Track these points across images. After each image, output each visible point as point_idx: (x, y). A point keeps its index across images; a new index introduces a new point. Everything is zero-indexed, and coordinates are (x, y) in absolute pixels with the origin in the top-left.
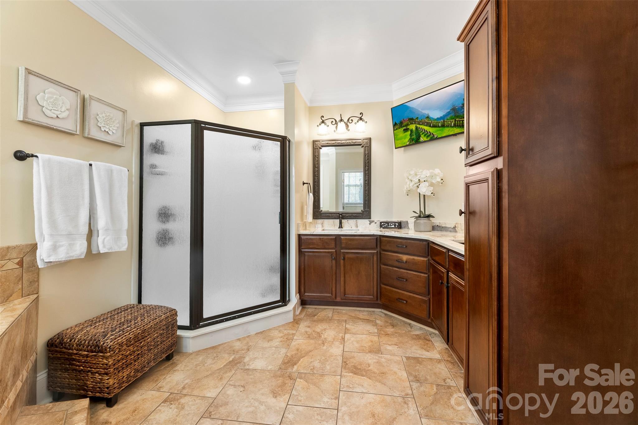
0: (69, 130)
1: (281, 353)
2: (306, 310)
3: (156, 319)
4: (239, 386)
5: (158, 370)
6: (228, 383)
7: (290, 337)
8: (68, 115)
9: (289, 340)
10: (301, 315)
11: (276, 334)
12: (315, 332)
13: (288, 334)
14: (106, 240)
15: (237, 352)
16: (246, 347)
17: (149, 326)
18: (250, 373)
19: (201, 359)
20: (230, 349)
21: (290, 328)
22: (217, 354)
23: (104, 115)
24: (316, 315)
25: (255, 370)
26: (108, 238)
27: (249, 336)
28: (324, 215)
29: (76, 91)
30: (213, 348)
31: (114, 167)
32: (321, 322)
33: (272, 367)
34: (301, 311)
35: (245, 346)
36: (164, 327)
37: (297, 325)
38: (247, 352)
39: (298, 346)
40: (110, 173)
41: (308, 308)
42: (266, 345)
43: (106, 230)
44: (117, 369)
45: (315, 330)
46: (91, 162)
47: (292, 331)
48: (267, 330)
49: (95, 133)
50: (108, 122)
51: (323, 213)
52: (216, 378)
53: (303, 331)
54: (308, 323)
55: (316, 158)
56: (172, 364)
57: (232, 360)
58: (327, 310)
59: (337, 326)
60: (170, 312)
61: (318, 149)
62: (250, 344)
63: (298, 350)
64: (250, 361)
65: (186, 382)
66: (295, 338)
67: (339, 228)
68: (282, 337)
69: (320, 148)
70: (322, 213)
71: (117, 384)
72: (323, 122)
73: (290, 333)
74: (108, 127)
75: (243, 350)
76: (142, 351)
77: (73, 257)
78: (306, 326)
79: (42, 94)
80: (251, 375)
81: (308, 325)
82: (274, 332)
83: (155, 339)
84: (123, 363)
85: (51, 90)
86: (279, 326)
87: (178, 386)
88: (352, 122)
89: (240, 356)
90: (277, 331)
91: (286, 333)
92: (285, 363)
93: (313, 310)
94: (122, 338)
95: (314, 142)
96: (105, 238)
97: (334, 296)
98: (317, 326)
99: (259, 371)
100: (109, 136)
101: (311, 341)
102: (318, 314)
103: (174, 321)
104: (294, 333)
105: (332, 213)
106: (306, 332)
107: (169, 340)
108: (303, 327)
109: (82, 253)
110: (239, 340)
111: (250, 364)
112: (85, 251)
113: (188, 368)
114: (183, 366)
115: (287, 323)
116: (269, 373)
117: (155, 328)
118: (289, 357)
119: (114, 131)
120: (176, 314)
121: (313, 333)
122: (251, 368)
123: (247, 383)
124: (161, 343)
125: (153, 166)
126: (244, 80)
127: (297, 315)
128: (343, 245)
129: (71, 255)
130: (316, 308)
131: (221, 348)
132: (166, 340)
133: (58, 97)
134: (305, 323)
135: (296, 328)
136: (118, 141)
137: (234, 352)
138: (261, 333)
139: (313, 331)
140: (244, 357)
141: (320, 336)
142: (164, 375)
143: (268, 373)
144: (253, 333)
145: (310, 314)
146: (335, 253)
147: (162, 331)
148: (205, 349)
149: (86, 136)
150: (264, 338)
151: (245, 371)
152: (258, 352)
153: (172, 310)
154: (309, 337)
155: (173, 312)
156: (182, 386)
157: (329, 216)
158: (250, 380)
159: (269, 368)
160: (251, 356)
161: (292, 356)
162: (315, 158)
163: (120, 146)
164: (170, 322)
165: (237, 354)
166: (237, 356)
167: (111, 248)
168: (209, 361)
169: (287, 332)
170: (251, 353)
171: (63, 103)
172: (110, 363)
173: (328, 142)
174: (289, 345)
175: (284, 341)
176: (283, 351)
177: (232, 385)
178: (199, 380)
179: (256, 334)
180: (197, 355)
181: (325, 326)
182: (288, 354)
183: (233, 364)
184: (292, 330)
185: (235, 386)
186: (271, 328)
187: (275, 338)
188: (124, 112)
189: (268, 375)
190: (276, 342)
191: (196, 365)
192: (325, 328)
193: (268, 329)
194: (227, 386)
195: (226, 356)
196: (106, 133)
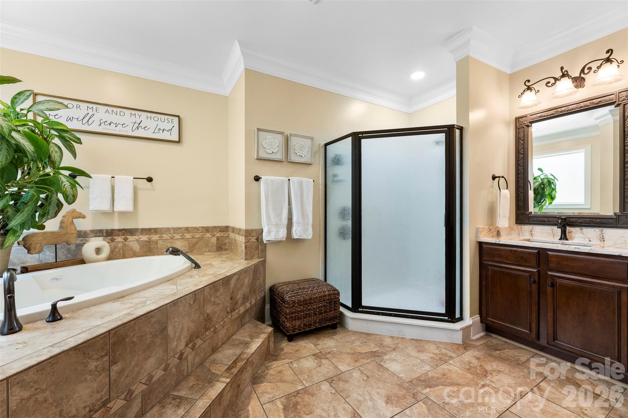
0: (279, 159)
1: (423, 369)
2: (489, 339)
3: (321, 293)
4: (365, 374)
5: (324, 332)
6: (359, 367)
7: (445, 358)
8: (278, 150)
9: (442, 360)
10: (478, 342)
11: (432, 348)
12: (483, 368)
13: (446, 355)
14: (297, 230)
15: (383, 347)
16: (393, 347)
17: (315, 296)
18: (381, 370)
19: (353, 338)
20: (379, 342)
21: (452, 350)
22: (366, 341)
23: (299, 144)
24: (499, 350)
25: (388, 370)
26: (298, 229)
27: (403, 338)
28: (535, 219)
29: (281, 133)
30: (368, 334)
31: (304, 179)
32: (500, 361)
33: (404, 376)
34: (481, 337)
35: (393, 345)
36: (328, 301)
37: (462, 350)
38: (391, 351)
39: (448, 371)
40: (301, 184)
41: (495, 338)
42: (414, 353)
43: (297, 223)
44: (292, 318)
45: (483, 365)
46: (289, 178)
47: (452, 354)
48: (425, 340)
49: (294, 158)
50: (301, 149)
51: (533, 217)
52: (353, 358)
53: (467, 359)
54: (481, 354)
55: (520, 141)
56: (334, 332)
57: (375, 351)
58: (523, 351)
59: (523, 376)
60: (333, 291)
61: (523, 128)
62: (400, 345)
63: (444, 375)
64: (388, 360)
65: (334, 349)
66: (451, 362)
67: (560, 239)
68: (435, 354)
69: (528, 126)
70: (530, 217)
71: (292, 328)
72: (529, 88)
73: (448, 355)
74: (301, 152)
75: (389, 347)
76: (309, 313)
77: (278, 239)
78: (474, 355)
79: (265, 141)
80: (380, 371)
81: (478, 356)
82: (431, 345)
83: (319, 307)
84: (296, 316)
85: (269, 137)
86: (441, 342)
87: (327, 349)
88: (589, 72)
89: (383, 351)
90: (435, 347)
91: (443, 352)
92: (420, 380)
93: (499, 343)
94: (295, 298)
95: (517, 119)
96: (296, 229)
97: (534, 335)
98: (492, 362)
99: (390, 372)
100: (302, 158)
101: (468, 374)
102: (505, 349)
103: (337, 299)
104: (453, 357)
105: (548, 217)
106: (470, 363)
107: (332, 312)
108: (469, 356)
109: (283, 237)
110: (392, 337)
111: (387, 362)
112: (286, 236)
113: (341, 341)
114: (339, 337)
115: (452, 343)
116: (398, 379)
117: (319, 299)
118: (428, 377)
119: (306, 155)
120: (338, 294)
121: (479, 368)
122: (385, 366)
123: (372, 376)
124: (325, 313)
125: (335, 176)
126: (418, 76)
127: (472, 340)
128: (552, 265)
129: (278, 237)
130: (506, 342)
131: (373, 337)
132: (329, 312)
133: (273, 140)
134: (477, 353)
135: (459, 353)
136: (309, 161)
137: (381, 345)
138: (417, 340)
139: (480, 365)
140: (386, 354)
141: (486, 375)
142: (325, 337)
143: (396, 379)
144: (408, 337)
145: (492, 346)
146: (537, 274)
147: (325, 304)
148: (361, 332)
149: (289, 161)
150: (416, 347)
151: (378, 366)
152: (401, 356)
153: (335, 290)
154: (469, 369)
155: (336, 292)
156: (329, 351)
157: (544, 221)
158: (377, 376)
159: (402, 375)
160: (393, 356)
161: (432, 378)
162: (518, 141)
163: (311, 164)
164: (333, 299)
165: (382, 349)
166: (380, 350)
167: (300, 236)
168: (358, 343)
169: (446, 352)
170: (394, 354)
171: (275, 143)
172: (287, 312)
173: (542, 114)
174: (437, 366)
175: (435, 359)
176: (427, 368)
177: (360, 371)
178: (341, 353)
179: (412, 339)
180: (353, 334)
181: (503, 368)
182: (429, 374)
183: (374, 354)
184: (454, 352)
185: (362, 372)
186: (431, 341)
187: (428, 351)
188: (312, 139)
189: (395, 380)
190: (425, 356)
191: (347, 341)
192: (500, 370)
193: (427, 340)
194: (357, 369)
195: (373, 345)
196: (300, 157)
